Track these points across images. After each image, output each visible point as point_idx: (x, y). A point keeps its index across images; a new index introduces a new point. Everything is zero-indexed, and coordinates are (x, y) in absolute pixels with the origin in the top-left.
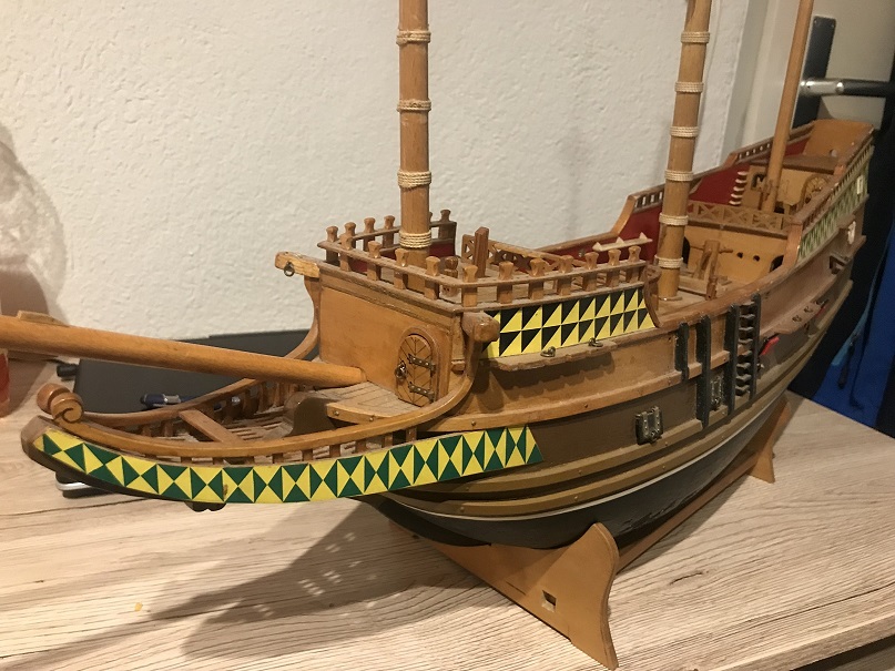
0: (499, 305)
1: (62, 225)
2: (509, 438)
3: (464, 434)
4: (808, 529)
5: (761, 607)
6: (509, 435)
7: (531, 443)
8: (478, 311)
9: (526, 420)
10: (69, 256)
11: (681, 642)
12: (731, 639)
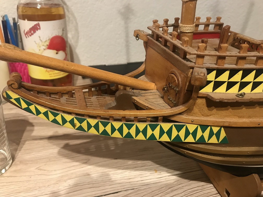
0: (216, 66)
1: (78, 24)
2: (211, 130)
3: (187, 125)
6: (211, 129)
7: (223, 134)
8: (203, 68)
9: (222, 124)
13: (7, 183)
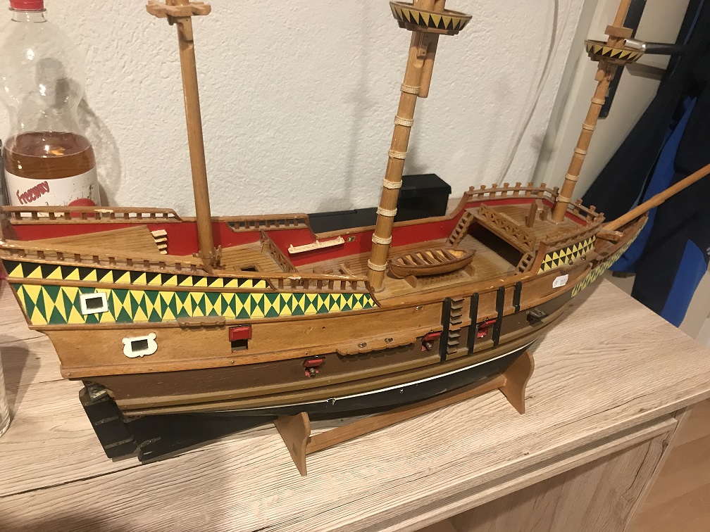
1: (118, 149)
4: (588, 368)
5: (560, 417)
10: (123, 169)
11: (521, 438)
12: (545, 436)
13: (7, 452)
